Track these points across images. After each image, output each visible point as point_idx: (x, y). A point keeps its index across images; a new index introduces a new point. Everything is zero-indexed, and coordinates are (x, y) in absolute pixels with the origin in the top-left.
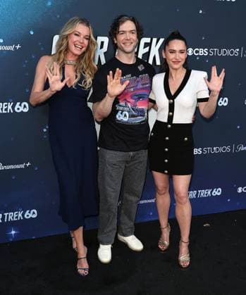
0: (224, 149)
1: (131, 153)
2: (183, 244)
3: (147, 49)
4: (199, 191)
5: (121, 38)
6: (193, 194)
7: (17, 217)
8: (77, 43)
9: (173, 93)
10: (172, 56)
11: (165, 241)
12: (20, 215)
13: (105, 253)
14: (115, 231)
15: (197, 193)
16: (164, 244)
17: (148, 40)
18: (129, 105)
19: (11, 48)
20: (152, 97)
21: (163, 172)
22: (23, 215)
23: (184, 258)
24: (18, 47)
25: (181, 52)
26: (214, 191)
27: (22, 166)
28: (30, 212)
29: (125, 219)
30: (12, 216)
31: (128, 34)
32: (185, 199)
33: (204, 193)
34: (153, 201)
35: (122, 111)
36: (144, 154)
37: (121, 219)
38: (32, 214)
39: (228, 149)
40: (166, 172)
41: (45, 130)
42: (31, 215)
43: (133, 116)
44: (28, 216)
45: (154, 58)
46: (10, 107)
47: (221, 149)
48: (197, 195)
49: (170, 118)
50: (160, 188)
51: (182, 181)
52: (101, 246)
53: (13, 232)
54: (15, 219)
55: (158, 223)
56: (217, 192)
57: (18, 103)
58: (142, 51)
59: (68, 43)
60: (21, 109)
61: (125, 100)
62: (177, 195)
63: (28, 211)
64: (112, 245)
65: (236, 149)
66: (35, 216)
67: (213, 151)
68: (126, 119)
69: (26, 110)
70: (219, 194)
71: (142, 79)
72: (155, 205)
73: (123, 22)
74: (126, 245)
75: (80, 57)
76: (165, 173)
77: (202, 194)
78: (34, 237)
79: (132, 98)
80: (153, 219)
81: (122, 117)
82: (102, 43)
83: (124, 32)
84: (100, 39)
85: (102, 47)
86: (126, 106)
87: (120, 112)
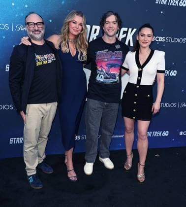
0: (172, 105)
2: (141, 166)
3: (125, 35)
4: (154, 132)
6: (149, 134)
9: (142, 64)
10: (142, 38)
11: (129, 164)
13: (89, 169)
15: (152, 133)
16: (128, 166)
17: (126, 29)
18: (104, 70)
23: (141, 176)
25: (149, 36)
26: (163, 133)
31: (111, 23)
32: (145, 137)
34: (122, 136)
35: (100, 74)
36: (116, 106)
39: (175, 105)
40: (134, 118)
43: (107, 78)
45: (129, 41)
47: (170, 105)
48: (152, 135)
49: (139, 81)
50: (128, 129)
52: (86, 163)
59: (69, 28)
61: (101, 66)
62: (139, 134)
65: (180, 105)
67: (165, 105)
68: (102, 80)
70: (167, 135)
71: (116, 54)
73: (109, 16)
75: (76, 37)
77: (155, 134)
79: (106, 66)
80: (122, 149)
81: (100, 79)
82: (96, 30)
83: (109, 22)
84: (94, 27)
85: (95, 32)
86: (102, 71)
87: (99, 75)
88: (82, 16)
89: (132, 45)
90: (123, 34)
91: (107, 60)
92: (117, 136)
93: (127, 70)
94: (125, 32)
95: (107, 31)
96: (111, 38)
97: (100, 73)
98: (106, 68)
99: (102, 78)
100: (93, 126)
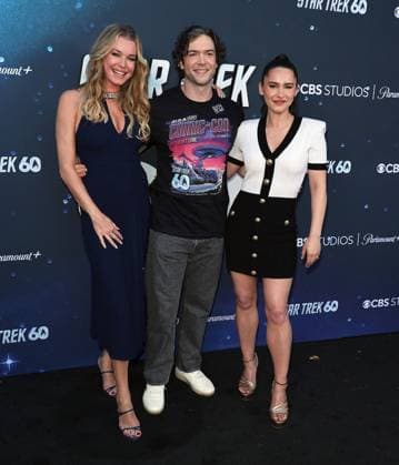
0: (344, 241)
1: (196, 242)
2: (278, 387)
3: (229, 82)
4: (304, 305)
5: (192, 61)
6: (294, 309)
7: (16, 338)
8: (116, 67)
9: (272, 149)
10: (272, 92)
11: (250, 381)
12: (21, 335)
13: (155, 399)
14: (171, 365)
15: (301, 307)
16: (248, 386)
17: (230, 68)
18: (189, 164)
19: (17, 72)
20: (234, 154)
21: (248, 273)
22: (26, 335)
23: (279, 409)
24: (28, 70)
25: (287, 86)
26: (327, 305)
27: (28, 257)
28: (37, 331)
29: (186, 344)
30: (8, 336)
31: (202, 55)
32: (282, 317)
33: (311, 308)
34: (232, 317)
35: (180, 174)
36: (217, 245)
37: (181, 344)
38: (40, 334)
39: (349, 239)
40: (254, 272)
41: (65, 202)
42: (38, 336)
43: (197, 182)
44: (34, 336)
45: (240, 96)
46: (11, 164)
47: (339, 241)
48: (300, 311)
49: (266, 188)
50: (242, 299)
51: (278, 289)
52: (148, 386)
53: (9, 362)
54: (13, 341)
55: (238, 353)
56: (332, 307)
57: (25, 159)
58: (222, 84)
60: (30, 167)
61: (183, 155)
62: (270, 310)
63: (34, 329)
64: (166, 386)
65: (361, 240)
66: (44, 337)
67: (327, 242)
68: (185, 187)
69: (37, 169)
70: (335, 309)
71: (215, 125)
72: (234, 324)
73: (195, 37)
74: (187, 386)
76: (251, 275)
77: (308, 309)
78: (42, 371)
79: (194, 153)
80: (232, 346)
81: (181, 184)
82: (160, 69)
83: (196, 53)
84: (156, 63)
85: (159, 75)
86: (185, 166)
87: (177, 175)
88: (133, 38)
89: (246, 103)
90: (225, 79)
91: (194, 139)
92: (220, 318)
93: (241, 164)
94: (228, 75)
95: (193, 73)
96: (201, 88)
97: (179, 170)
98: (193, 158)
99: (184, 181)
100: (165, 297)
